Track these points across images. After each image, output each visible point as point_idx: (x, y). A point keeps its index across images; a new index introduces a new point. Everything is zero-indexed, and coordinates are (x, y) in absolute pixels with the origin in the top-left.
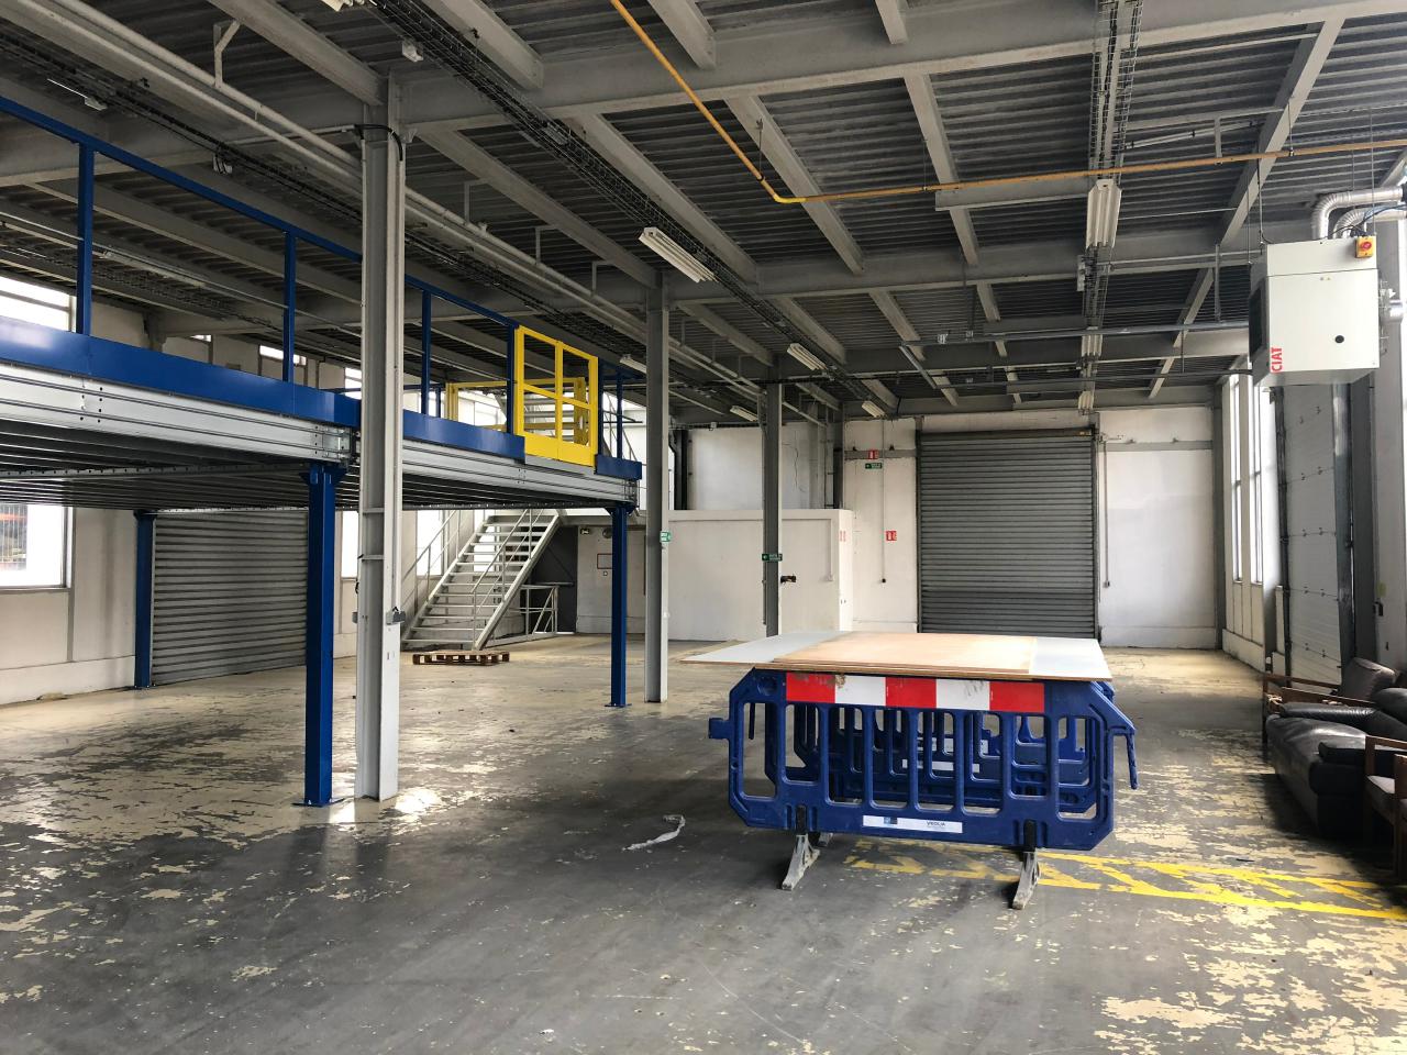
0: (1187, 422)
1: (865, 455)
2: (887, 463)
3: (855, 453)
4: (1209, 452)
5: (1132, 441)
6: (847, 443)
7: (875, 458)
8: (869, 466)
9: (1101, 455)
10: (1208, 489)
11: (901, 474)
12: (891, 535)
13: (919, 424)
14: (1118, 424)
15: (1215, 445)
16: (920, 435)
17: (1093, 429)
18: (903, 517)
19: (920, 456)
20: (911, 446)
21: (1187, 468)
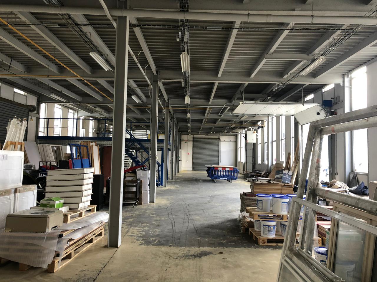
0: (232, 138)
1: (185, 141)
2: (188, 142)
3: (183, 140)
4: (235, 143)
5: (224, 141)
6: (182, 139)
7: (186, 141)
8: (185, 142)
9: (220, 143)
10: (235, 148)
11: (190, 144)
12: (188, 154)
13: (193, 136)
14: (222, 138)
15: (236, 142)
16: (193, 138)
17: (219, 138)
18: (190, 151)
19: (193, 141)
20: (192, 140)
21: (232, 145)
